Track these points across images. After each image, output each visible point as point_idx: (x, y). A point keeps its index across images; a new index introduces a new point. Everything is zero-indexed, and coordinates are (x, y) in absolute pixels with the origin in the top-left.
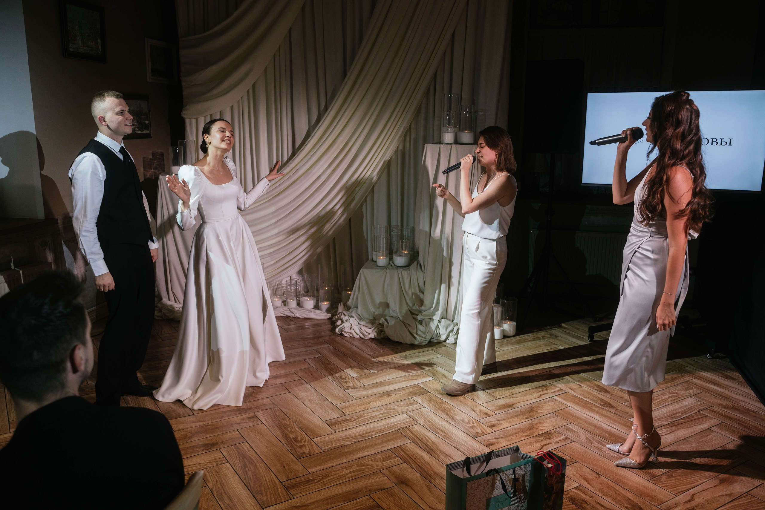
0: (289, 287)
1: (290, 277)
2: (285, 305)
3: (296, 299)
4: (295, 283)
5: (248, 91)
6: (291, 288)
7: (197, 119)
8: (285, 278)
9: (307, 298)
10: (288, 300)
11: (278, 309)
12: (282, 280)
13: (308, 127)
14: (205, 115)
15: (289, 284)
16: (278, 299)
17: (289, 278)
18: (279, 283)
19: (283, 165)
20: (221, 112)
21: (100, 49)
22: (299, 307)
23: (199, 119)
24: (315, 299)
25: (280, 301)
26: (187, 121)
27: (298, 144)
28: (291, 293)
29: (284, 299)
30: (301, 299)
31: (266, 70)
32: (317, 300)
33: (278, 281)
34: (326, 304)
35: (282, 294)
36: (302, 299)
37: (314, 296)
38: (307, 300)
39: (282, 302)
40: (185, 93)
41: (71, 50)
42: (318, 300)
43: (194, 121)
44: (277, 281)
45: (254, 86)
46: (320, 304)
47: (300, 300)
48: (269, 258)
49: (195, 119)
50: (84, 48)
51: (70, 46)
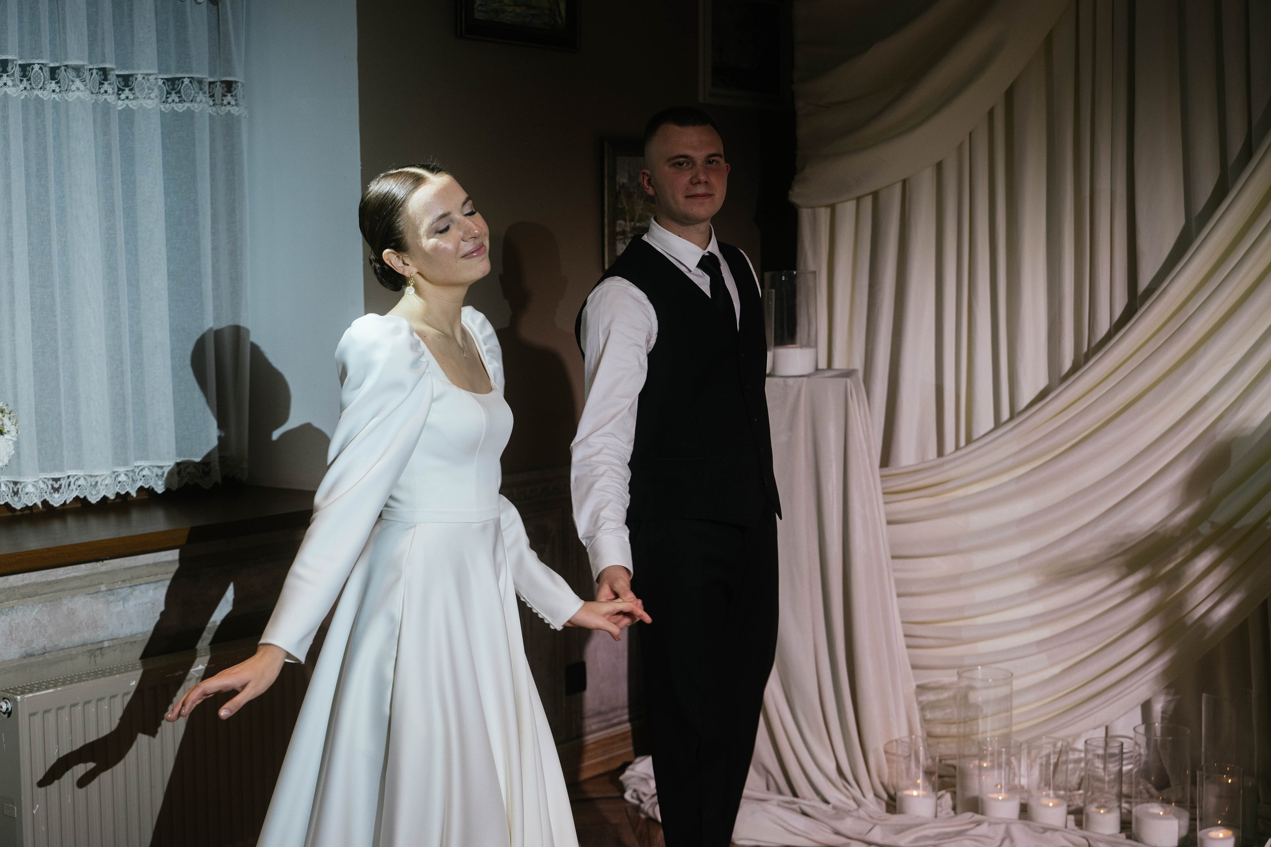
0: (1099, 764)
1: (1103, 730)
2: (1079, 824)
3: (1120, 807)
4: (1117, 751)
5: (991, 114)
6: (1104, 769)
7: (833, 207)
8: (1087, 730)
9: (1156, 809)
10: (1092, 809)
11: (1048, 835)
12: (1077, 736)
13: (1182, 222)
14: (857, 194)
15: (1100, 752)
16: (1056, 801)
17: (1101, 733)
18: (1065, 744)
19: (1094, 348)
20: (904, 182)
21: (563, 12)
22: (1129, 837)
23: (839, 207)
24: (1186, 815)
25: (1063, 810)
26: (805, 215)
27: (1144, 281)
28: (1100, 785)
29: (1078, 803)
30: (1134, 810)
31: (1049, 41)
32: (1193, 819)
33: (1063, 740)
34: (1221, 835)
35: (1076, 786)
36: (1138, 810)
37: (1180, 803)
38: (1157, 816)
39: (1069, 813)
40: (803, 130)
41: (478, 16)
42: (1196, 820)
43: (824, 215)
44: (1059, 739)
45: (1009, 95)
46: (1200, 834)
47: (1130, 812)
48: (1044, 656)
49: (829, 210)
50: (518, 10)
51: (475, 6)
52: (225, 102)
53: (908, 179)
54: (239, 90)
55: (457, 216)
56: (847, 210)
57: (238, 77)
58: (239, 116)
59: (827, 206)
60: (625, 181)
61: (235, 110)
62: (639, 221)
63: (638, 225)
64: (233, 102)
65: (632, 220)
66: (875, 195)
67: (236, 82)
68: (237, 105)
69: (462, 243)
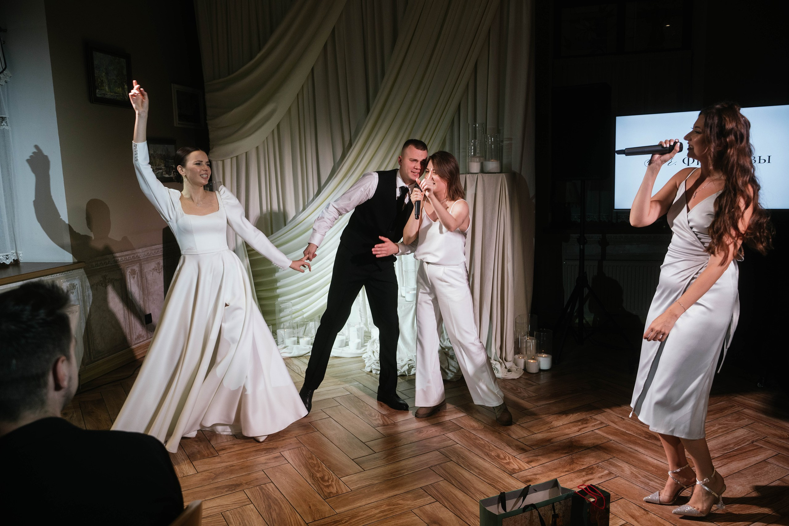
5: (273, 131)
13: (333, 164)
14: (231, 157)
19: (309, 202)
20: (246, 153)
23: (225, 161)
31: (290, 109)
40: (211, 136)
41: (98, 95)
43: (220, 163)
45: (278, 126)
49: (222, 162)
50: (112, 94)
51: (97, 92)
52: (2, 125)
53: (248, 152)
54: (7, 120)
55: (204, 163)
56: (228, 162)
57: (7, 115)
58: (8, 130)
59: (221, 161)
60: (153, 153)
61: (7, 128)
62: (158, 166)
63: (158, 167)
64: (6, 125)
65: (156, 166)
66: (237, 157)
67: (6, 117)
68: (7, 126)
69: (202, 171)
